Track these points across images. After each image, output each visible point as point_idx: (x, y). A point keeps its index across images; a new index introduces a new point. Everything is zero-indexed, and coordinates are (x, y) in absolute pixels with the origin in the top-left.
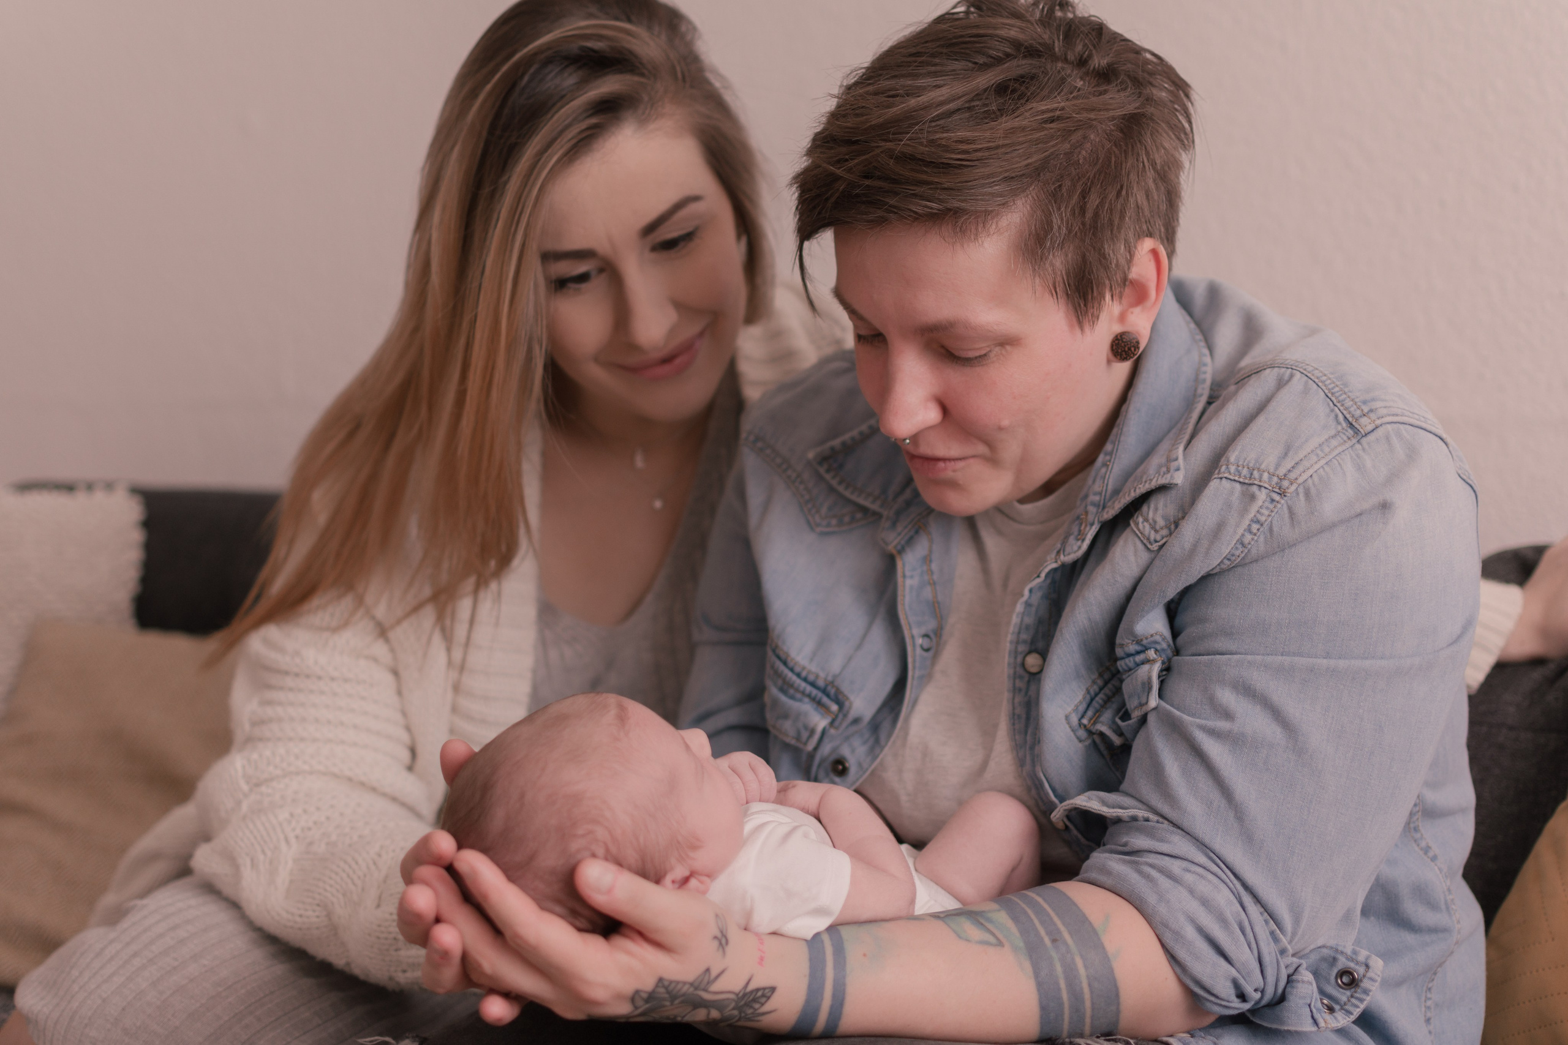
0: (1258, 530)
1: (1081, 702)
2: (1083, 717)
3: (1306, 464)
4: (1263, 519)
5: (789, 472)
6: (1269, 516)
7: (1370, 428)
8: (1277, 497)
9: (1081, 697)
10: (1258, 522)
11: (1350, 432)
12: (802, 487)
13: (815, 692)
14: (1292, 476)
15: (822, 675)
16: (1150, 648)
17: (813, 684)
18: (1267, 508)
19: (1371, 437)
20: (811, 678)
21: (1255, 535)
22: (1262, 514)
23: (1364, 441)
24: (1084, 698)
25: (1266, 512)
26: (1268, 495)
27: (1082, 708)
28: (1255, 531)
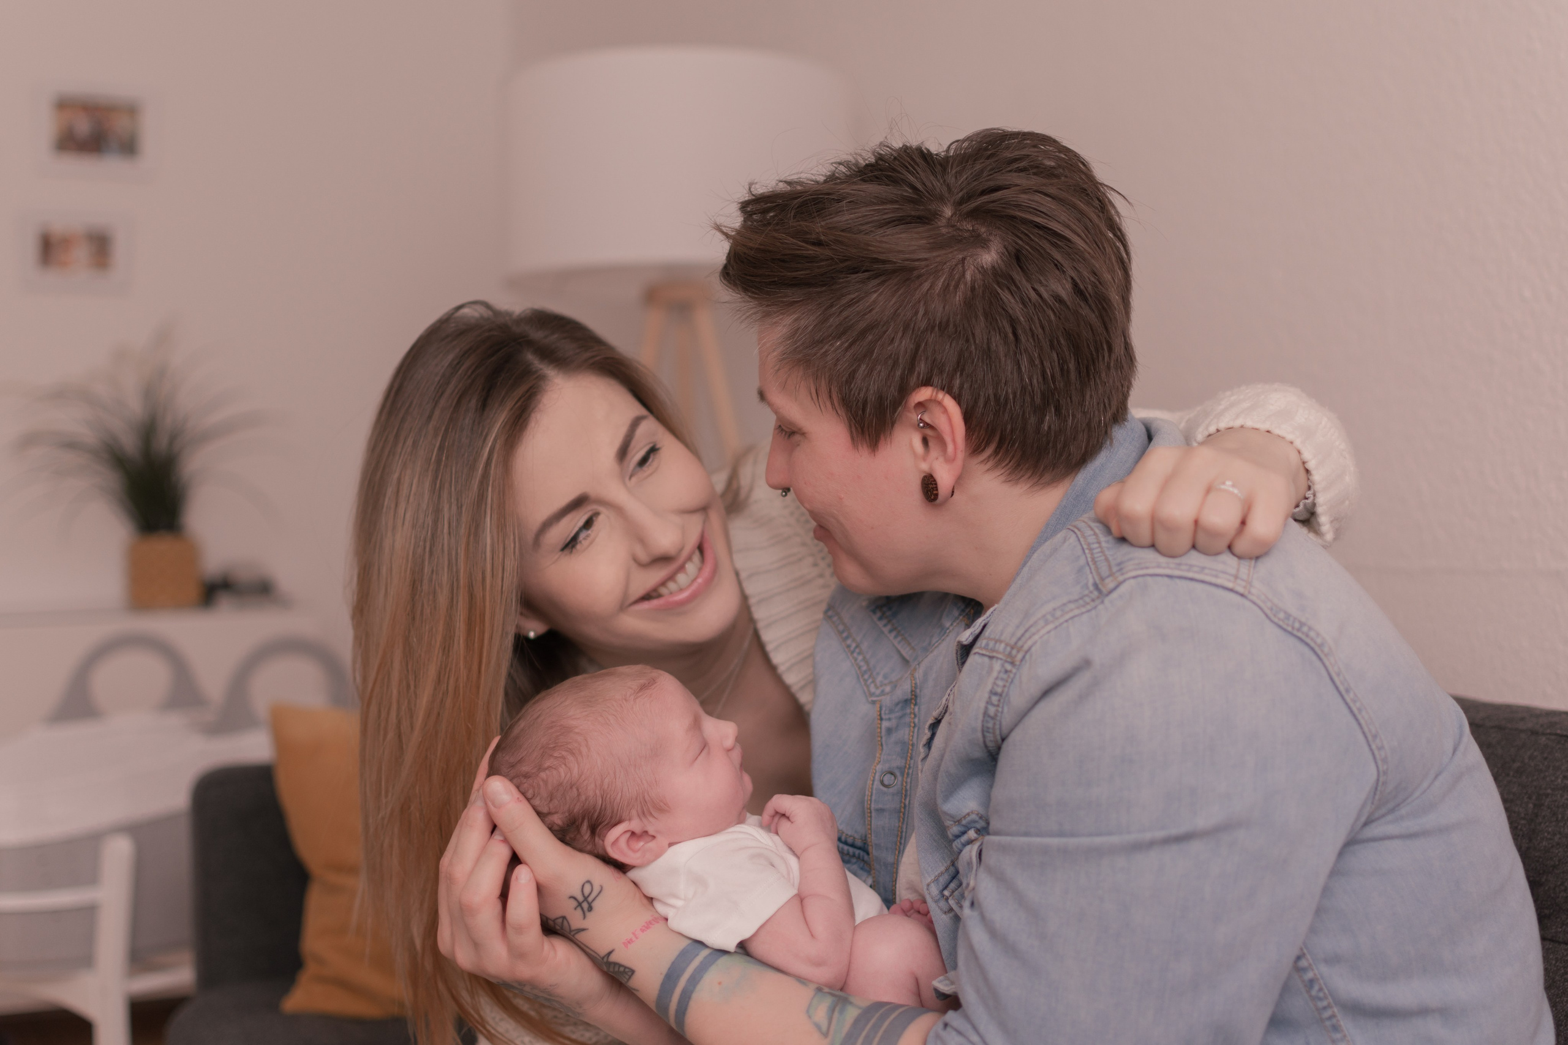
0: (999, 701)
1: (942, 874)
2: (946, 888)
3: (1033, 630)
4: (999, 690)
5: (849, 642)
6: (1004, 686)
7: (1111, 585)
8: (1008, 667)
9: (943, 869)
10: (996, 694)
11: (1096, 593)
12: (860, 658)
13: (857, 852)
14: (1020, 643)
15: (857, 836)
16: (971, 828)
17: (853, 845)
18: (1002, 679)
19: (1114, 595)
20: (850, 840)
21: (998, 706)
22: (998, 686)
23: (1107, 600)
24: (947, 869)
25: (1000, 683)
26: (1003, 666)
27: (943, 880)
28: (996, 703)
